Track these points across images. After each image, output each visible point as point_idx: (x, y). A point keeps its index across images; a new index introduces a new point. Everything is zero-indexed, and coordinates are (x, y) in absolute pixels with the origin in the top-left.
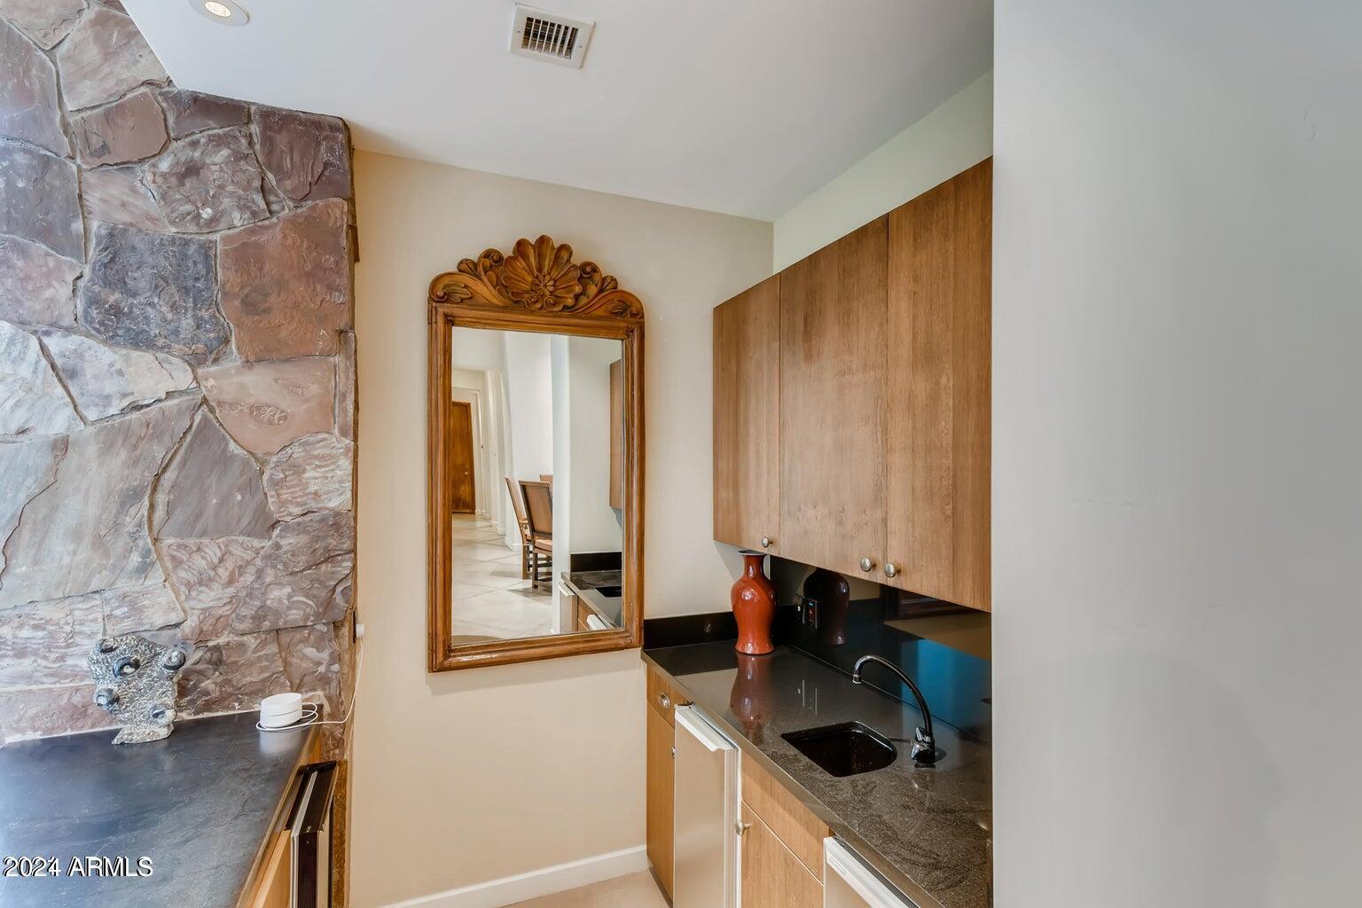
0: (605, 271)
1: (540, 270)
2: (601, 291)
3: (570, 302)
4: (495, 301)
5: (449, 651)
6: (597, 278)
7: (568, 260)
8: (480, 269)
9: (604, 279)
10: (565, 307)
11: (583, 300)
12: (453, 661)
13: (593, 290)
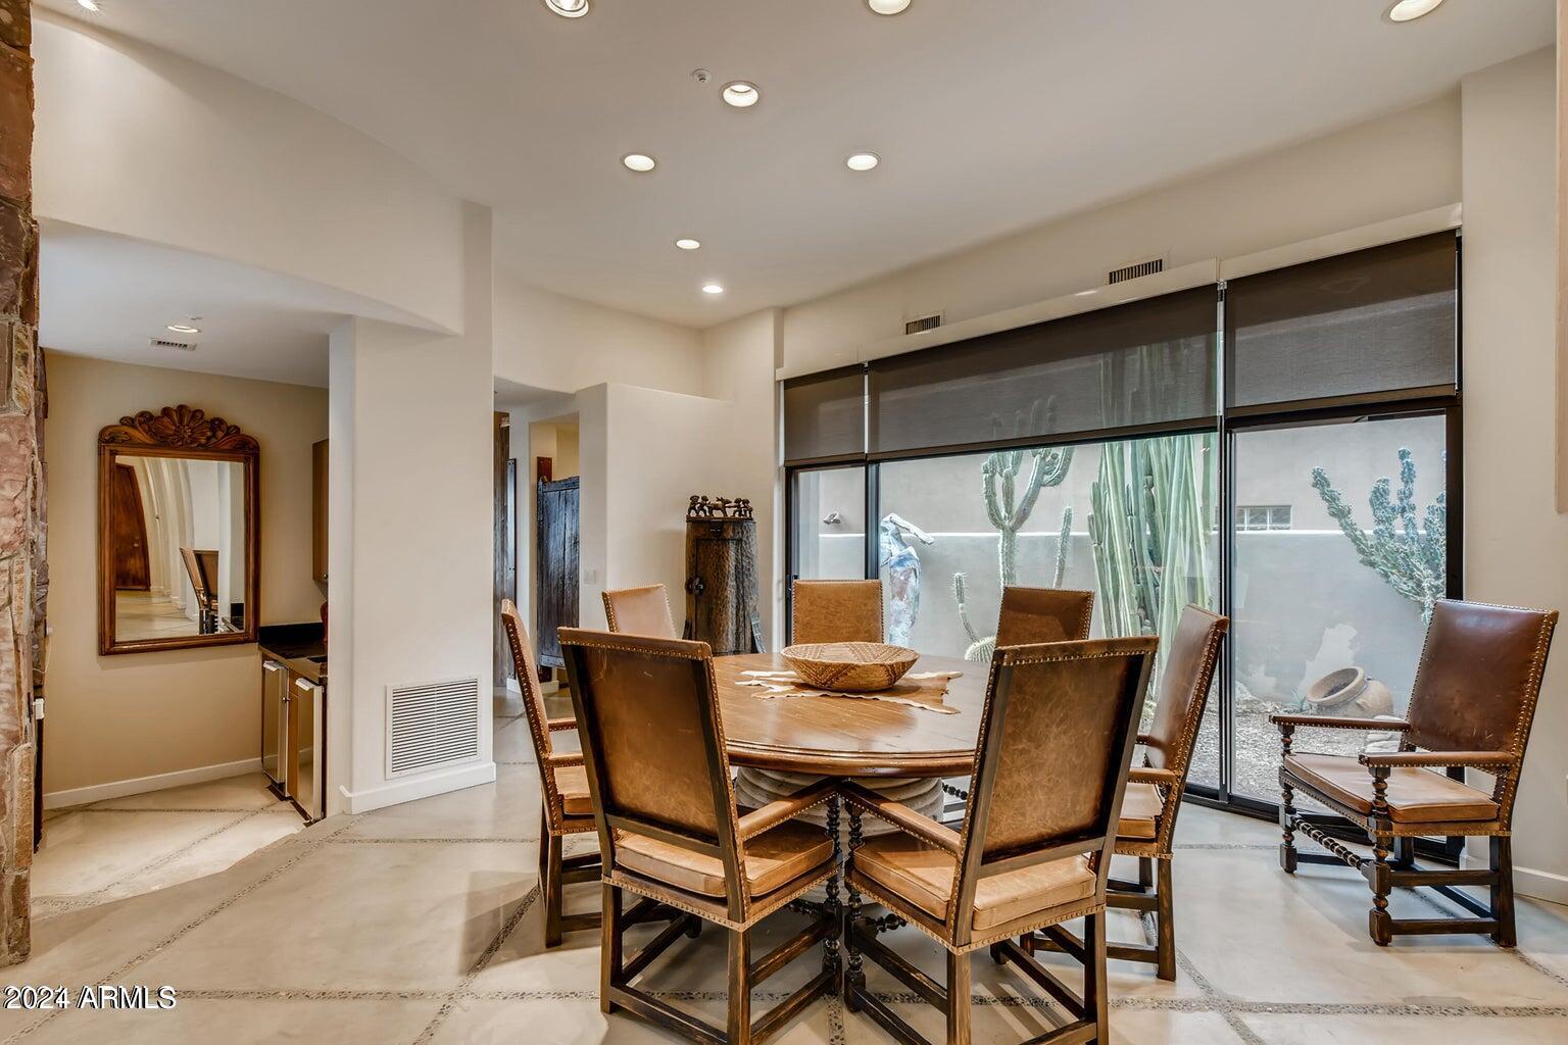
0: (230, 422)
1: (181, 422)
2: (225, 435)
3: (203, 441)
4: (147, 441)
5: (113, 643)
6: (224, 427)
7: (202, 418)
8: (137, 423)
9: (229, 428)
10: (200, 445)
11: (214, 440)
12: (117, 648)
13: (220, 434)
